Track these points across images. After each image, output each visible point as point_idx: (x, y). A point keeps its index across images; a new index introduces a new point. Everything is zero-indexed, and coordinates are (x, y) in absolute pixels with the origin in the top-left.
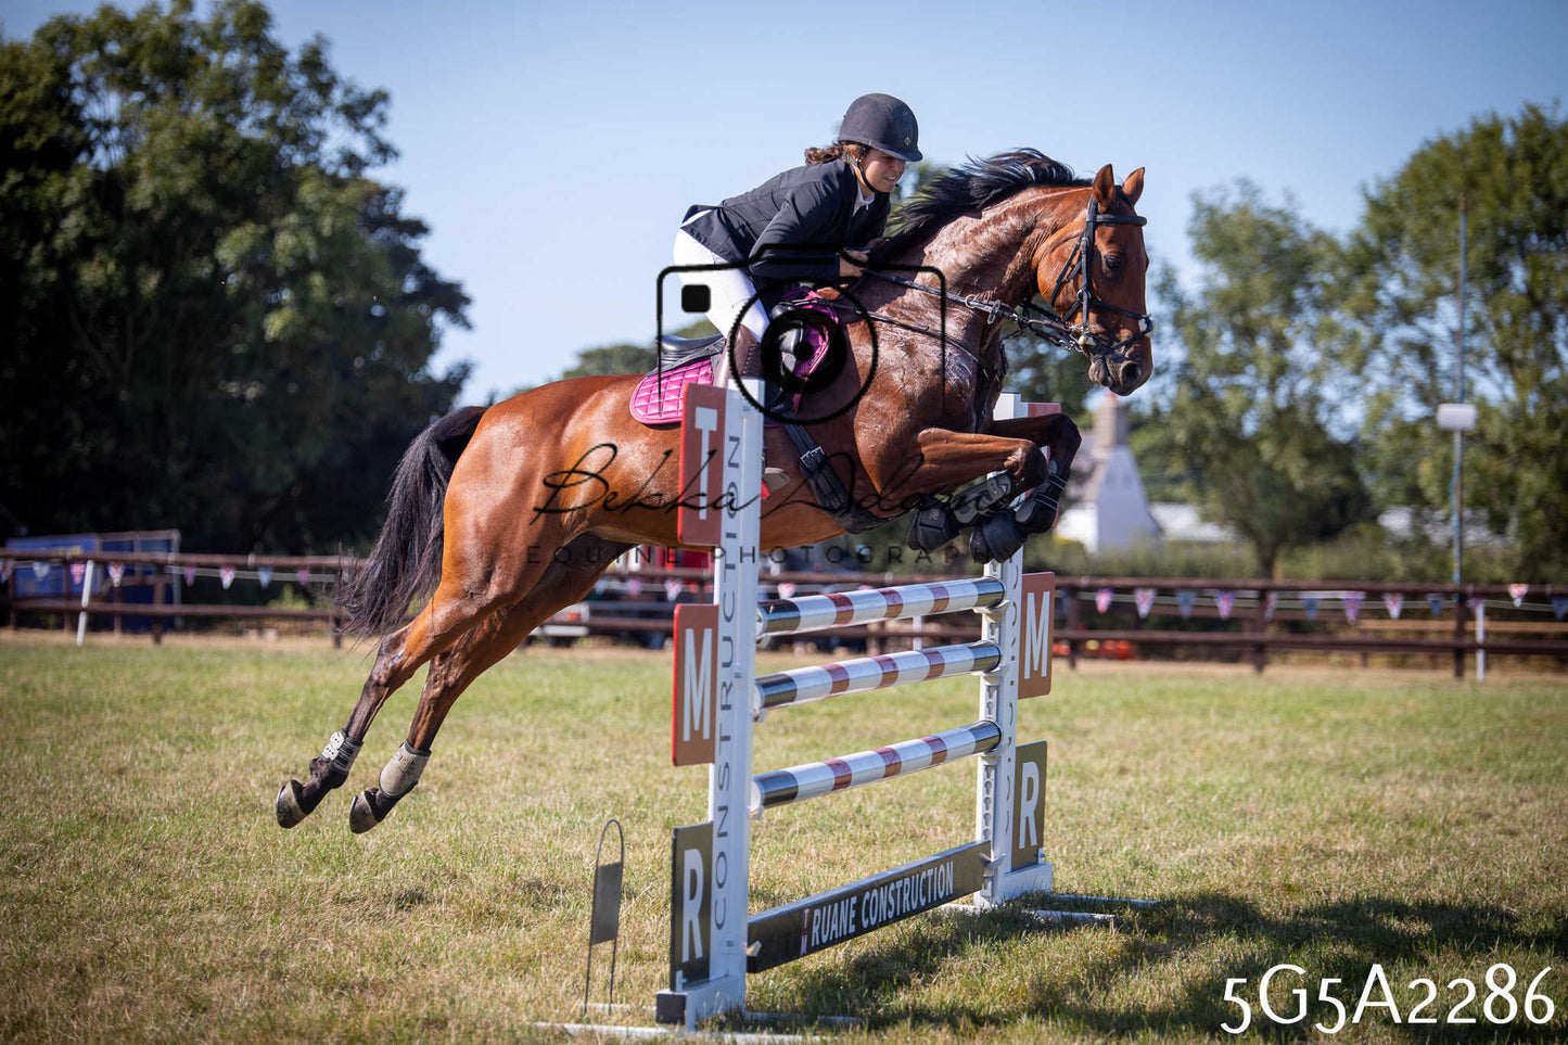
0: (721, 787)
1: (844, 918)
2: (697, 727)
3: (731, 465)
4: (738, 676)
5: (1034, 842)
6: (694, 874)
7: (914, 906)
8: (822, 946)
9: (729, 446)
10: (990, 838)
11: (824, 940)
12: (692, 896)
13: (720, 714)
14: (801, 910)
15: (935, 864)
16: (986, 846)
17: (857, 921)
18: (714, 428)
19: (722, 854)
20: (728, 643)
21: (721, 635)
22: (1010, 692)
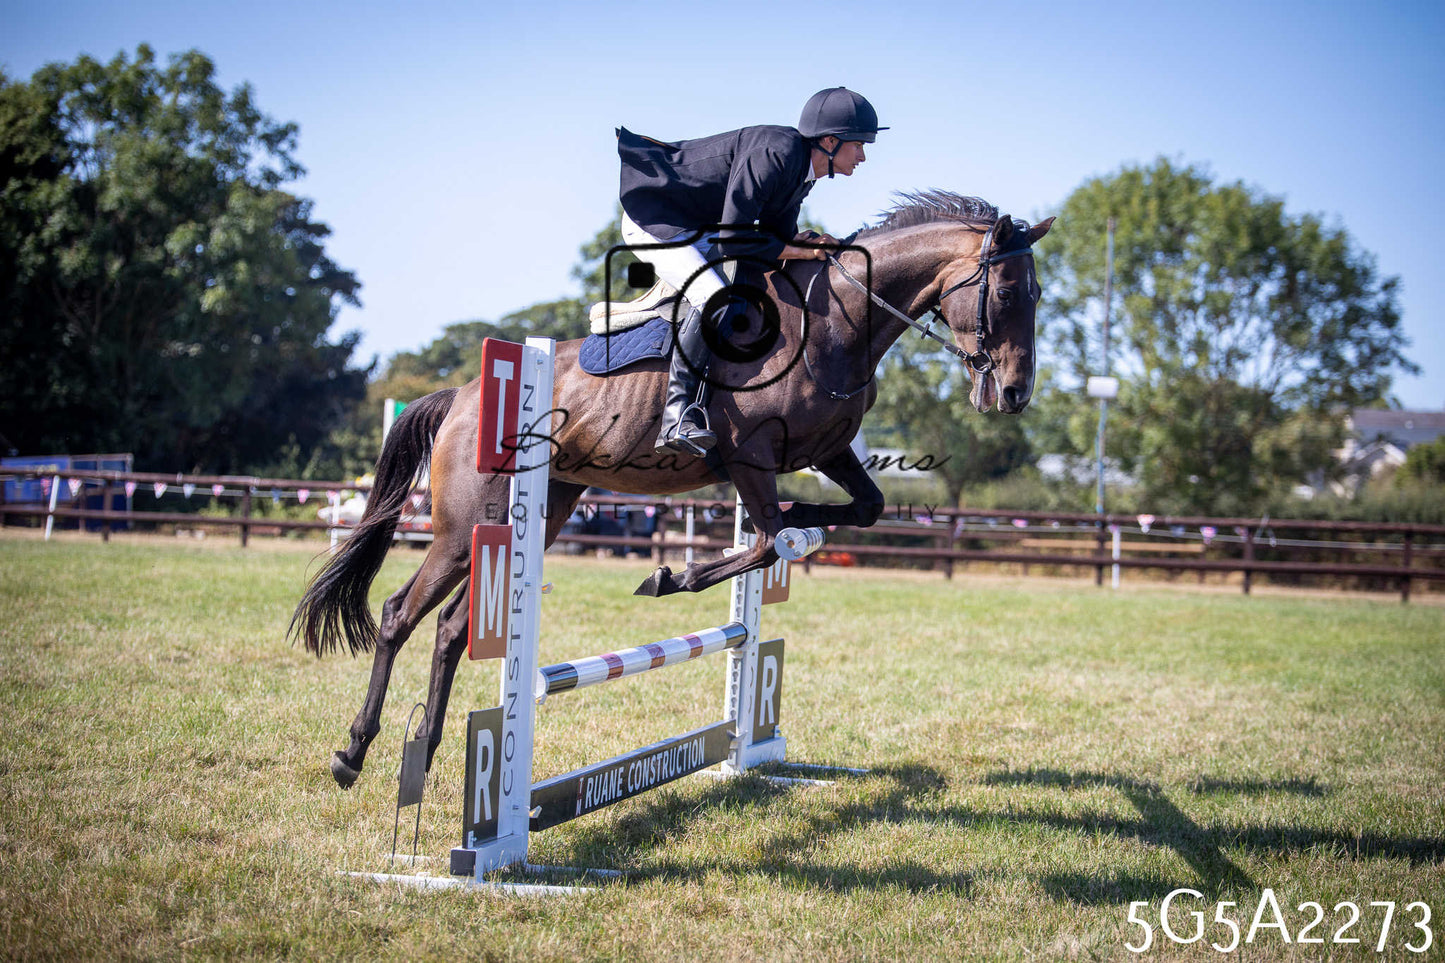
0: (511, 678)
1: (613, 785)
2: (490, 628)
3: (525, 409)
4: (527, 585)
5: (771, 720)
6: (485, 749)
7: (672, 773)
8: (594, 808)
9: (523, 393)
10: (736, 717)
11: (596, 803)
12: (484, 769)
13: (512, 617)
14: (576, 779)
15: (690, 739)
16: (732, 725)
17: (624, 787)
18: (511, 378)
19: (511, 733)
20: (520, 557)
21: (514, 550)
22: (755, 599)
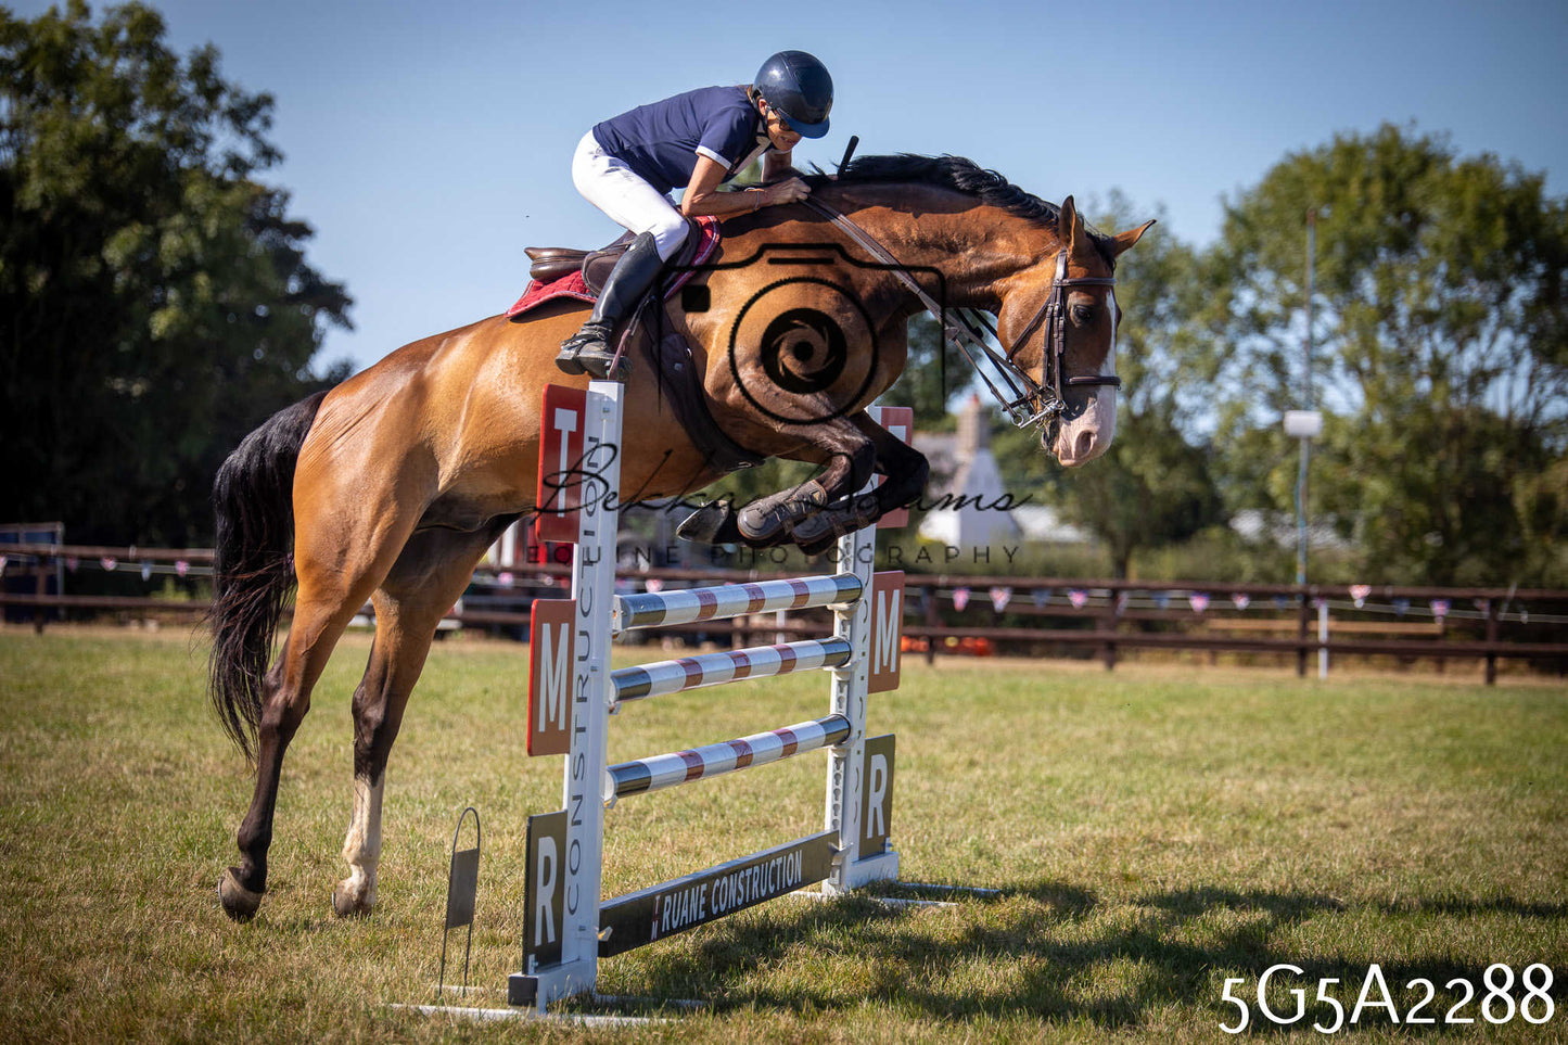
0: (576, 777)
1: (694, 905)
2: (552, 719)
4: (594, 669)
5: (881, 832)
6: (547, 859)
7: (763, 893)
8: (672, 932)
9: (588, 447)
10: (839, 828)
11: (675, 925)
12: (546, 882)
13: (576, 707)
14: (652, 896)
15: (785, 852)
16: (834, 836)
17: (707, 907)
18: (574, 430)
20: (585, 637)
21: (577, 630)
22: (860, 686)
